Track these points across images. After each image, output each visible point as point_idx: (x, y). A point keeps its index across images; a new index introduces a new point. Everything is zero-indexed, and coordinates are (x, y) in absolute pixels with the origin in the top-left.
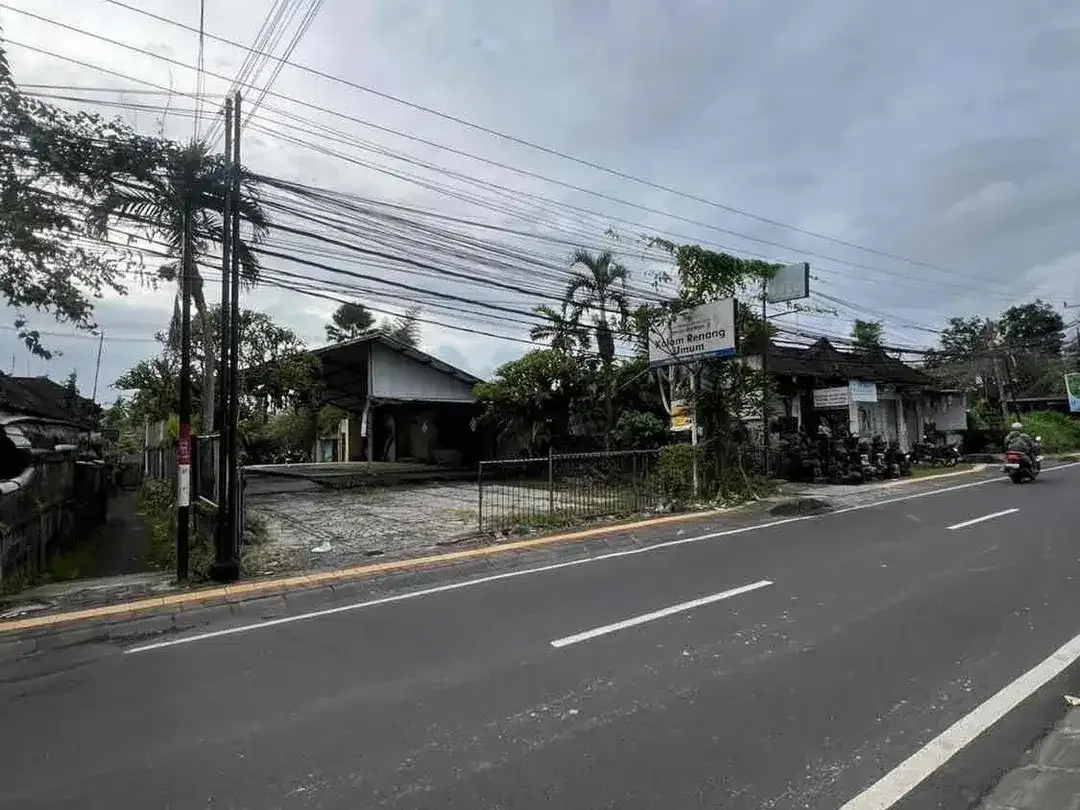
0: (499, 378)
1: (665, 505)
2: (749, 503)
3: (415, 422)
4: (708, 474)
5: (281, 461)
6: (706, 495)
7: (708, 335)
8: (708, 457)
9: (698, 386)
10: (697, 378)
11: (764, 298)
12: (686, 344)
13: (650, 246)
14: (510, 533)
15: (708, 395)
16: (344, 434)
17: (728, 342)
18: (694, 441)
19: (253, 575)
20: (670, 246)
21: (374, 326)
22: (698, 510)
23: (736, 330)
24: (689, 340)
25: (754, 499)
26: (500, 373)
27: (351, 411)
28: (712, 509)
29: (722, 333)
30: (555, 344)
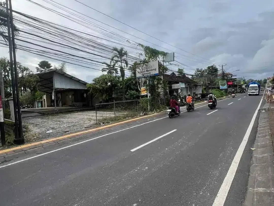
0: (93, 82)
1: (143, 113)
2: (162, 112)
3: (67, 95)
4: (152, 105)
5: (24, 108)
6: (151, 110)
7: (152, 70)
8: (152, 101)
9: (149, 83)
10: (149, 81)
11: (163, 61)
12: (146, 72)
13: (138, 45)
14: (105, 123)
15: (152, 86)
16: (45, 99)
17: (157, 72)
18: (148, 97)
19: (29, 141)
20: (142, 46)
21: (52, 68)
22: (150, 114)
23: (159, 68)
24: (147, 71)
25: (163, 111)
26: (94, 81)
27: (46, 93)
28: (153, 113)
29: (155, 70)
30: (108, 73)
